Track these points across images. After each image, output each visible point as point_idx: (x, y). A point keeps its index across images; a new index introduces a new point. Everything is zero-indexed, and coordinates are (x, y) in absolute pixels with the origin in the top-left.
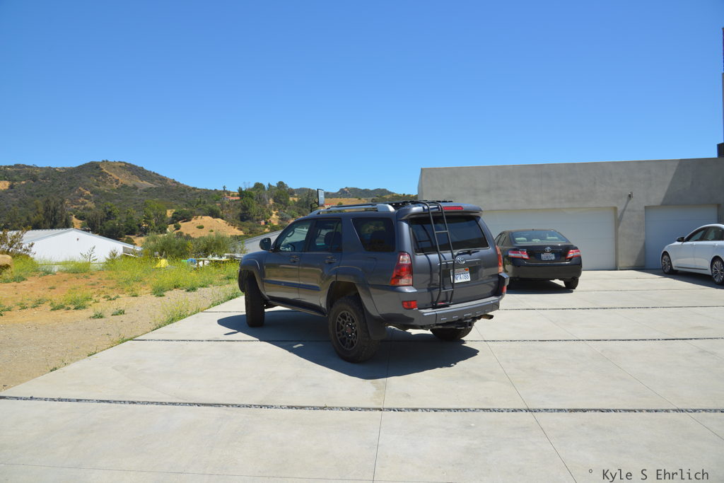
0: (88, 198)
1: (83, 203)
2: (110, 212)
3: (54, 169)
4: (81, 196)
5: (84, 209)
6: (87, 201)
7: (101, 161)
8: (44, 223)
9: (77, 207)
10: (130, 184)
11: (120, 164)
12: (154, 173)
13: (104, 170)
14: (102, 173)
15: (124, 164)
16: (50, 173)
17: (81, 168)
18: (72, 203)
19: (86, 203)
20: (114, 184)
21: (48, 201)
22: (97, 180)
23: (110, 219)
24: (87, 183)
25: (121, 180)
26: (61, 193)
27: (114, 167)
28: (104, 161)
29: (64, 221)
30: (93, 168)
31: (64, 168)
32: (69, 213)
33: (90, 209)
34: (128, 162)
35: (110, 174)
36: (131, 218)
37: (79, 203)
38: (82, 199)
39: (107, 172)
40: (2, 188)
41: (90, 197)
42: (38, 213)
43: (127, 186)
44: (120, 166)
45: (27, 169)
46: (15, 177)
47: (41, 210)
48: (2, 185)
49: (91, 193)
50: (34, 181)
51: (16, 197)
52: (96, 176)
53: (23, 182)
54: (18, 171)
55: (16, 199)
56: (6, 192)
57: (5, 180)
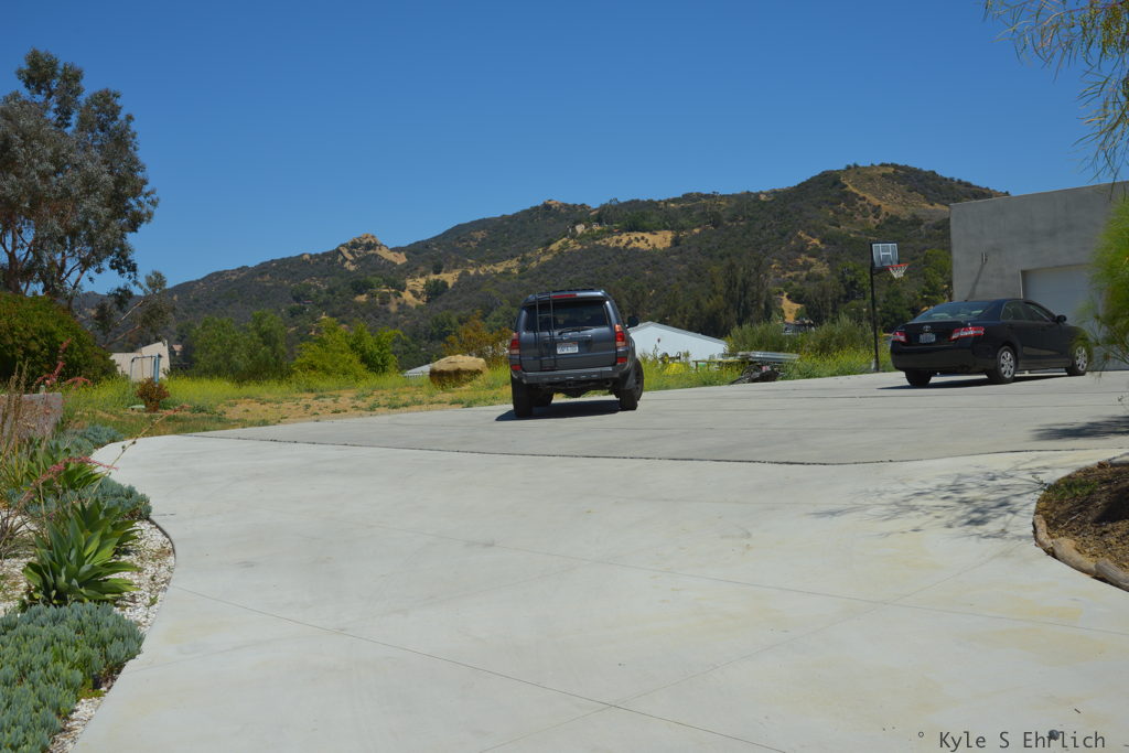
0: (815, 253)
1: (807, 266)
2: (853, 283)
3: (757, 195)
4: (802, 250)
5: (807, 279)
6: (813, 260)
7: (843, 167)
8: (726, 313)
9: (792, 274)
10: (905, 215)
11: (883, 171)
12: (960, 182)
13: (850, 188)
14: (849, 198)
15: (891, 170)
16: (747, 205)
17: (803, 188)
18: (785, 268)
19: (812, 265)
20: (871, 218)
21: (732, 267)
22: (835, 212)
23: (853, 298)
24: (813, 222)
25: (885, 207)
26: (764, 246)
27: (871, 179)
28: (849, 168)
29: (763, 306)
30: (827, 186)
31: (775, 192)
32: (776, 289)
33: (819, 278)
34: (900, 164)
35: (861, 194)
36: (897, 294)
37: (797, 267)
38: (803, 256)
39: (855, 191)
40: (660, 246)
41: (820, 250)
42: (715, 292)
43: (897, 219)
44: (884, 175)
45: (704, 201)
46: (683, 221)
47: (721, 286)
48: (661, 240)
49: (821, 243)
50: (716, 226)
51: (684, 262)
52: (832, 204)
53: (697, 231)
54: (689, 208)
55: (682, 267)
56: (666, 253)
57: (666, 228)
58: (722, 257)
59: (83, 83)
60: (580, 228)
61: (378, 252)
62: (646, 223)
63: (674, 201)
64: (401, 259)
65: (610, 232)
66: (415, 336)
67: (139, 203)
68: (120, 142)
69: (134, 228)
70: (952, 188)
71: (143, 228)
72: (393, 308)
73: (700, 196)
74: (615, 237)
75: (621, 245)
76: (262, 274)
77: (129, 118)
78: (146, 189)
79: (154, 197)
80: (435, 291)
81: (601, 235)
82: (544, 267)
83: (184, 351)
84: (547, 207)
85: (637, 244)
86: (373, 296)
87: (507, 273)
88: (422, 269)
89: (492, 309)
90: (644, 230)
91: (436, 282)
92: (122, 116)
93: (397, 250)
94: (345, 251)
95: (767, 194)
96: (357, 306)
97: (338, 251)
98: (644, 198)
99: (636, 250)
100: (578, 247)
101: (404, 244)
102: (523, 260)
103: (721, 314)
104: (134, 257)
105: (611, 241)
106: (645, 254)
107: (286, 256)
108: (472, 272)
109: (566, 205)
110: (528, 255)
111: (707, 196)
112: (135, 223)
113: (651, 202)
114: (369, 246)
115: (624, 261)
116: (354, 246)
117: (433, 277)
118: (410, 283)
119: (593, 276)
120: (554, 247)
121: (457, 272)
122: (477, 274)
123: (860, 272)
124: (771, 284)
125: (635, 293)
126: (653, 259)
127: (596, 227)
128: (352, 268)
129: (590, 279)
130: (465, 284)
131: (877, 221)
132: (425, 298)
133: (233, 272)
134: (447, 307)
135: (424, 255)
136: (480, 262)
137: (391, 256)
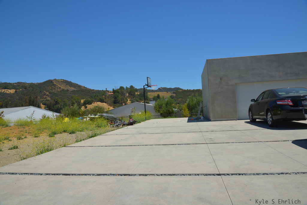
0: (48, 95)
1: (46, 98)
2: (57, 101)
3: (34, 83)
4: (45, 95)
5: (46, 100)
7: (53, 79)
10: (66, 89)
11: (61, 80)
12: (76, 84)
13: (55, 83)
14: (54, 85)
15: (63, 80)
16: (32, 85)
17: (45, 83)
18: (41, 98)
20: (59, 89)
21: (30, 97)
22: (52, 88)
23: (57, 104)
24: (47, 89)
25: (62, 87)
26: (36, 94)
30: (50, 82)
31: (38, 83)
32: (40, 102)
33: (48, 100)
35: (57, 85)
36: (66, 104)
37: (44, 98)
40: (12, 93)
42: (26, 102)
43: (64, 90)
45: (22, 84)
46: (17, 88)
47: (28, 101)
48: (12, 91)
49: (49, 93)
50: (25, 89)
51: (18, 96)
52: (51, 86)
53: (21, 90)
54: (19, 85)
56: (14, 94)
57: (13, 89)
58: (27, 95)
62: (8, 88)
63: (15, 83)
70: (74, 85)
73: (21, 83)
75: (2, 92)
85: (6, 92)
95: (36, 83)
98: (8, 82)
106: (8, 94)
113: (10, 84)
115: (3, 95)
124: (38, 101)
126: (10, 95)
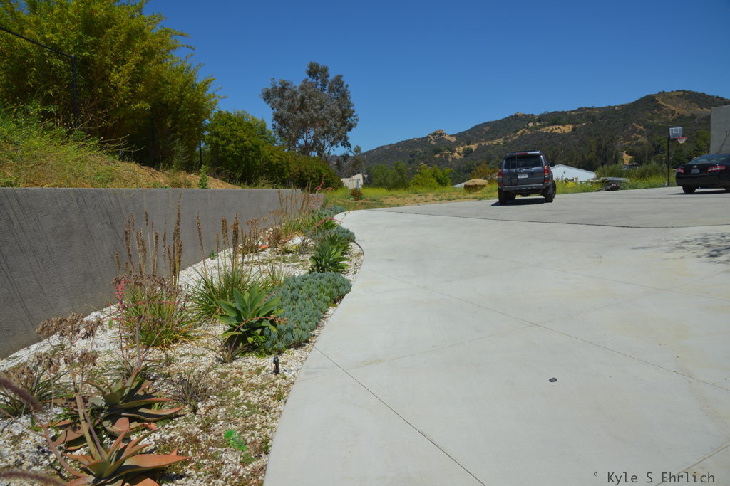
0: (641, 133)
1: (636, 139)
2: (659, 146)
3: (614, 107)
4: (634, 131)
5: (636, 144)
6: (640, 136)
7: (657, 93)
8: (596, 160)
9: (629, 143)
10: (688, 114)
11: (678, 93)
12: (717, 97)
13: (660, 102)
14: (659, 107)
15: (682, 93)
16: (609, 112)
17: (636, 104)
18: (626, 140)
19: (639, 138)
20: (670, 116)
21: (600, 140)
22: (652, 114)
23: (659, 153)
24: (641, 118)
26: (616, 130)
27: (671, 98)
28: (660, 93)
29: (614, 157)
30: (649, 103)
31: (622, 105)
32: (620, 149)
33: (642, 144)
34: (687, 90)
35: (666, 105)
36: (681, 151)
37: (631, 139)
38: (635, 134)
39: (663, 103)
40: (566, 131)
41: (643, 132)
42: (591, 151)
43: (683, 116)
44: (678, 96)
45: (587, 111)
46: (577, 120)
47: (594, 148)
48: (567, 129)
49: (644, 128)
50: (593, 121)
51: (578, 138)
52: (651, 110)
53: (584, 124)
54: (581, 114)
55: (576, 141)
56: (569, 134)
57: (570, 123)
58: (595, 136)
59: (329, 72)
60: (530, 125)
61: (444, 137)
62: (561, 121)
63: (574, 111)
64: (454, 140)
65: (544, 126)
66: (459, 171)
67: (352, 120)
68: (344, 95)
69: (350, 130)
70: (714, 101)
71: (353, 129)
72: (450, 160)
73: (586, 108)
74: (547, 128)
75: (549, 131)
76: (399, 147)
77: (347, 86)
78: (354, 114)
79: (357, 117)
80: (468, 153)
81: (540, 127)
82: (514, 142)
83: (368, 178)
84: (516, 116)
85: (556, 131)
86: (442, 155)
87: (498, 144)
88: (463, 143)
89: (491, 160)
90: (559, 125)
91: (468, 149)
92: (344, 85)
93: (452, 136)
94: (431, 137)
95: (619, 107)
96: (436, 159)
97: (428, 137)
98: (560, 110)
99: (556, 133)
100: (530, 133)
101: (455, 133)
102: (505, 139)
103: (594, 161)
104: (350, 141)
105: (544, 130)
106: (559, 134)
107: (408, 139)
108: (483, 144)
109: (525, 115)
110: (508, 136)
111: (589, 109)
112: (350, 127)
113: (564, 113)
114: (441, 134)
115: (549, 138)
116: (435, 134)
117: (467, 147)
118: (457, 149)
119: (535, 145)
120: (519, 133)
121: (477, 145)
122: (485, 145)
123: (662, 141)
124: (618, 147)
125: (554, 152)
126: (563, 137)
127: (538, 124)
128: (434, 144)
129: (534, 146)
130: (480, 149)
131: (673, 117)
132: (463, 155)
133: (387, 146)
134: (472, 159)
135: (463, 137)
136: (486, 141)
137: (449, 138)
